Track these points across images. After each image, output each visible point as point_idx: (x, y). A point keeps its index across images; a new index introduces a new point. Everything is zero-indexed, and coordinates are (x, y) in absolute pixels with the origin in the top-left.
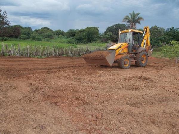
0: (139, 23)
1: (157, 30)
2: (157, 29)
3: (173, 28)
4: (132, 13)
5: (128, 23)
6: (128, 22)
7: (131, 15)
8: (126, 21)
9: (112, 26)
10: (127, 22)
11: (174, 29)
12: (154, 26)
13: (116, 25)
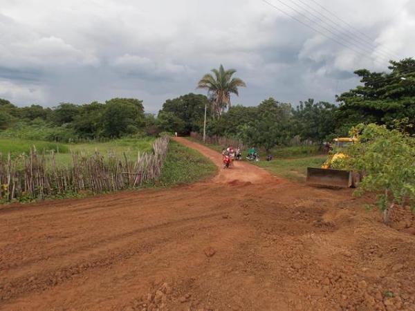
0: (236, 92)
1: (275, 109)
2: (276, 107)
3: (311, 101)
4: (218, 70)
5: (211, 92)
6: (211, 89)
7: (217, 75)
8: (207, 86)
9: (175, 98)
10: (208, 89)
11: (315, 103)
12: (268, 99)
13: (186, 96)
